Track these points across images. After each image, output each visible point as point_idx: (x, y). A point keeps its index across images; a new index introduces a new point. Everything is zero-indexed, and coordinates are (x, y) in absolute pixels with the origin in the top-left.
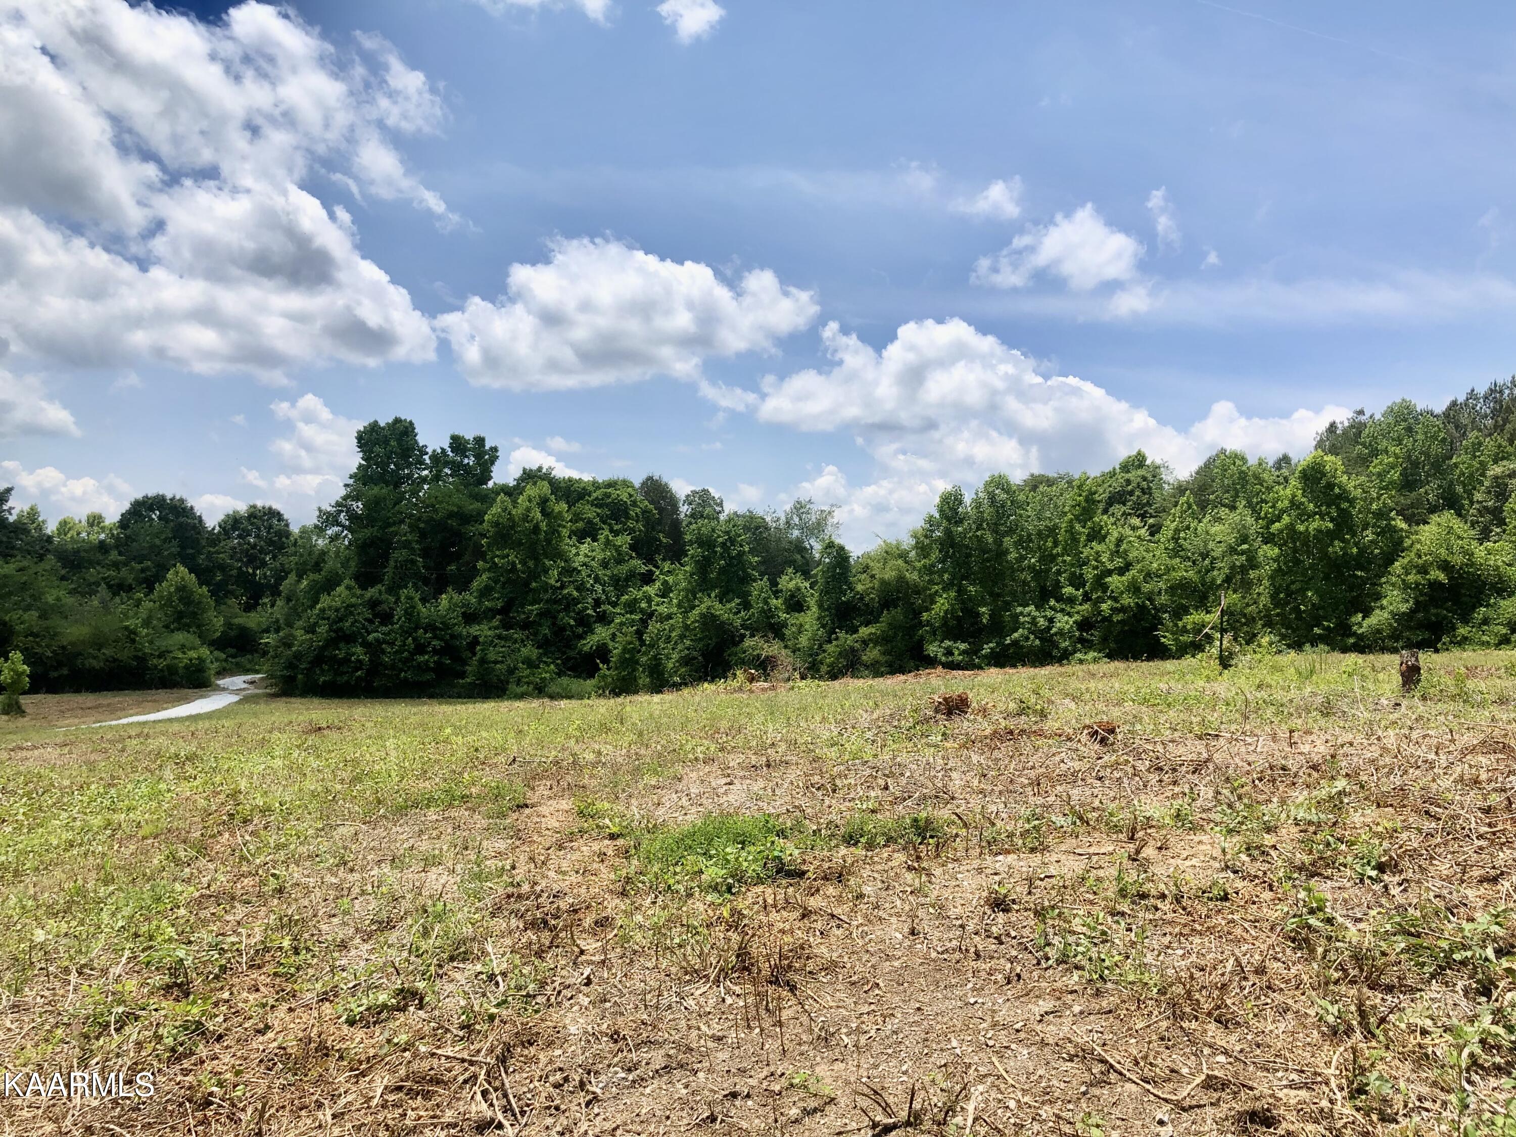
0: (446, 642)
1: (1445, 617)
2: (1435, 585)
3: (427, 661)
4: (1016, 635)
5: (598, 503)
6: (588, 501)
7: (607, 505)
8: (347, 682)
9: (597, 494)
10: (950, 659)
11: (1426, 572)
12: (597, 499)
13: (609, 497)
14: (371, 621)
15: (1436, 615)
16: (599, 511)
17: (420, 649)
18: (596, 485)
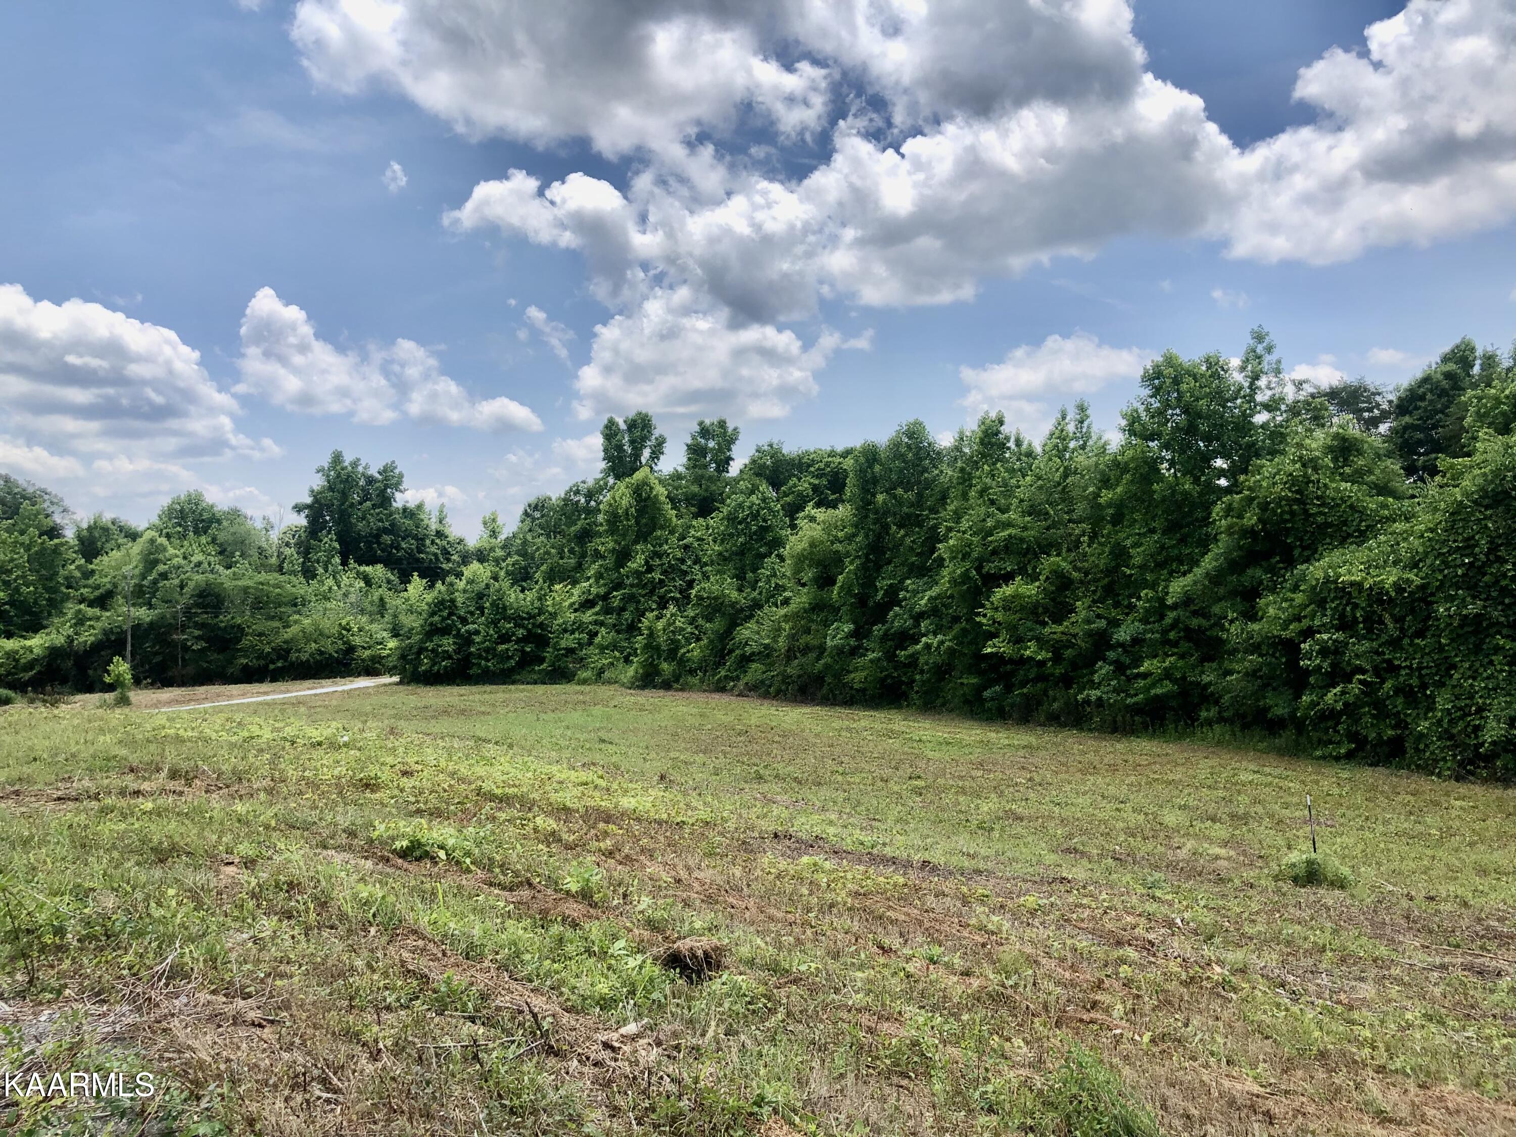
0: (529, 631)
3: (507, 650)
5: (819, 475)
6: (811, 472)
7: (826, 475)
8: (438, 671)
12: (819, 469)
14: (472, 614)
16: (816, 482)
17: (504, 638)
18: (830, 454)
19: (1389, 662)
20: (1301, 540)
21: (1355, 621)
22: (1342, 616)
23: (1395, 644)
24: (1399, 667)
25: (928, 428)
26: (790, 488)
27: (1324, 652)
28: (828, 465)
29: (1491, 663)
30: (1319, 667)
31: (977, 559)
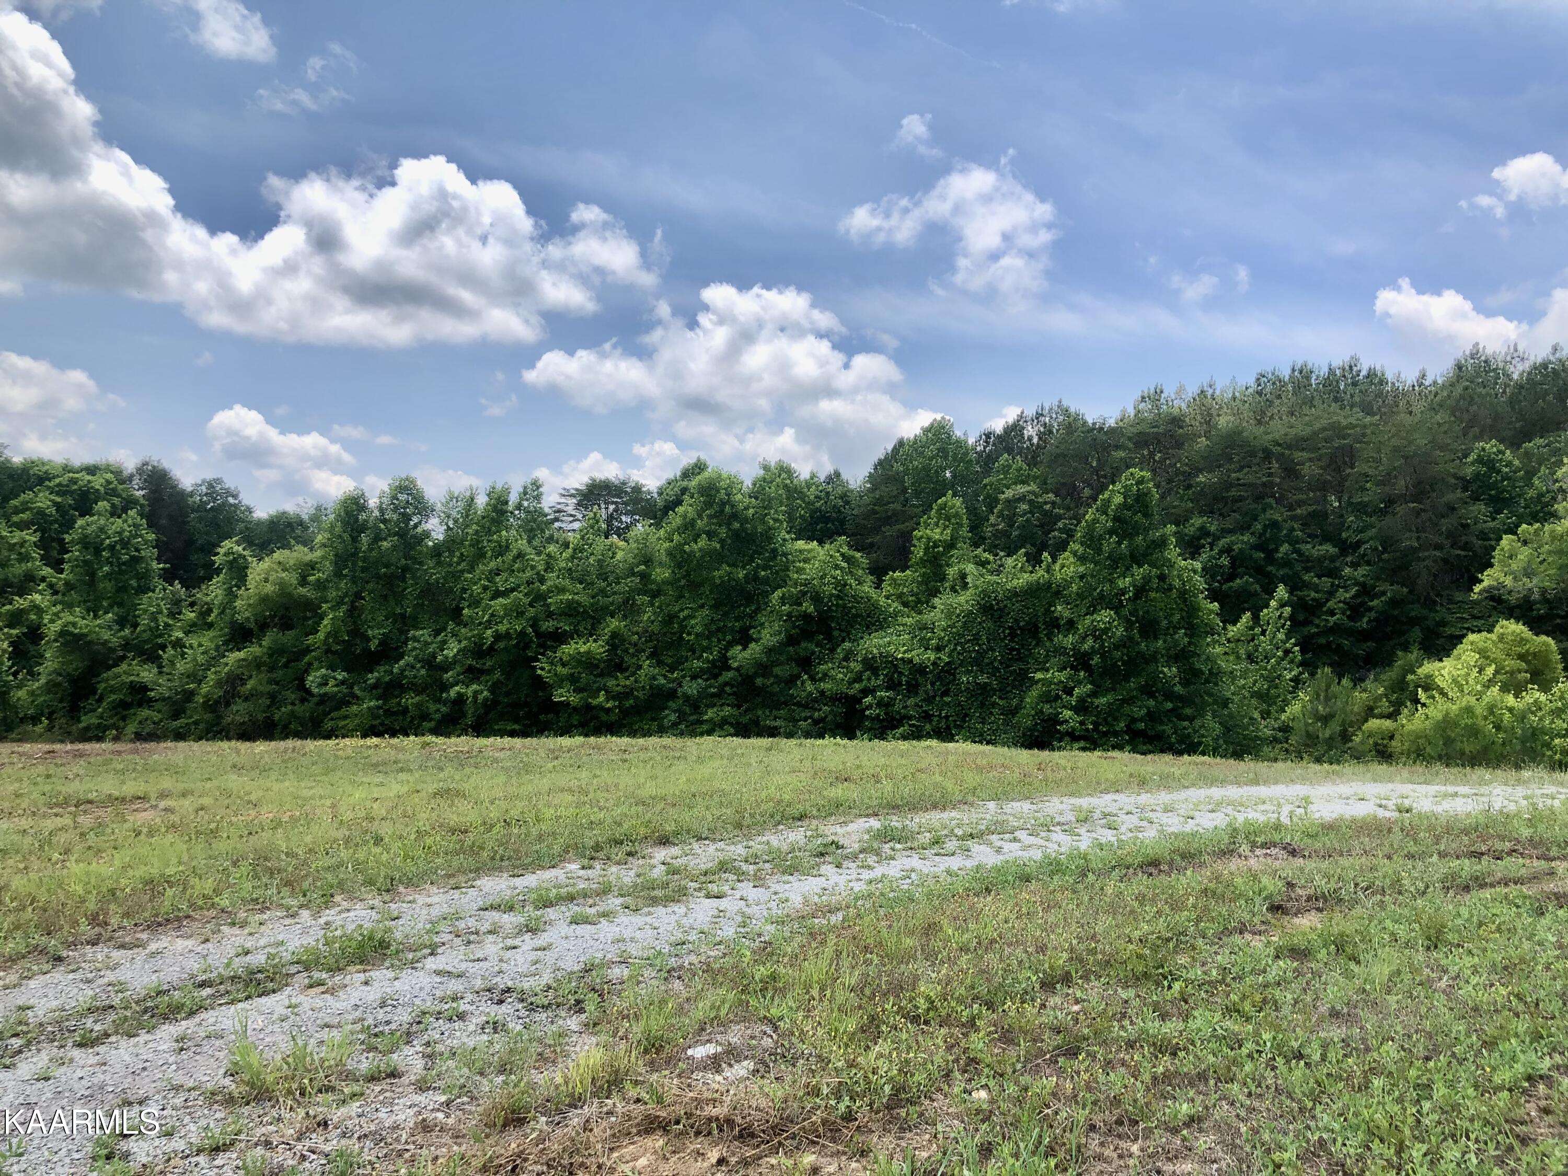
1: (813, 653)
2: (806, 616)
4: (402, 663)
5: (62, 490)
6: (48, 488)
7: (72, 493)
9: (64, 479)
10: (324, 690)
11: (800, 604)
12: (59, 485)
13: (75, 483)
15: (806, 649)
16: (59, 499)
18: (67, 469)
19: (925, 712)
20: (839, 624)
21: (900, 684)
22: (891, 679)
23: (930, 700)
24: (933, 715)
25: (419, 483)
26: (22, 503)
27: (880, 704)
28: (73, 481)
29: (991, 713)
30: (879, 715)
31: (531, 618)
